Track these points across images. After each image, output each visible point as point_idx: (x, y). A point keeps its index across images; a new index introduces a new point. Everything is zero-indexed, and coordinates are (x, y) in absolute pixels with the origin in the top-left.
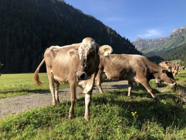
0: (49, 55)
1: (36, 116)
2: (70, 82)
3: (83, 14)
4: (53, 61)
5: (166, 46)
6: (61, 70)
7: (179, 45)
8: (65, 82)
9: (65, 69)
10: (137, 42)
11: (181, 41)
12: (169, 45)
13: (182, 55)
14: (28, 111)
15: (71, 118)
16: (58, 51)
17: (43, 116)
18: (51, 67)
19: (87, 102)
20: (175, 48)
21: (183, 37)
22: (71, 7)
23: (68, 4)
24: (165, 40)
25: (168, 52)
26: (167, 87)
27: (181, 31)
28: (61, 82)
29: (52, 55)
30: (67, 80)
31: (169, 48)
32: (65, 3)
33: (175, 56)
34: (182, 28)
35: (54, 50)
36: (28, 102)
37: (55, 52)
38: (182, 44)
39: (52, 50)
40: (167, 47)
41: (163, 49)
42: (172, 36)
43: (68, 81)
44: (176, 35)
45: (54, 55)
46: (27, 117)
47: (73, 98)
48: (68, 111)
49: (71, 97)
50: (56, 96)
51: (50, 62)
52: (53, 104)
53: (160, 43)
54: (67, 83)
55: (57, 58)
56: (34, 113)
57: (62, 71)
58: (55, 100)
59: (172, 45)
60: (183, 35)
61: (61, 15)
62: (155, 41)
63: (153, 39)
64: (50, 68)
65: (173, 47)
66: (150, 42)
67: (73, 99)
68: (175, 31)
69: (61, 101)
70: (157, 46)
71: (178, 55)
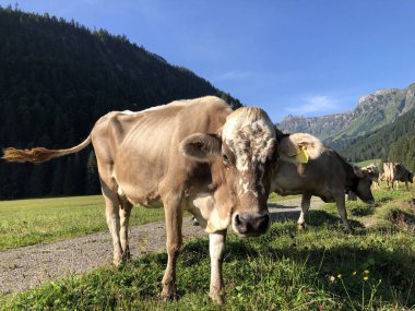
0: (106, 133)
1: (71, 298)
2: (164, 199)
3: (169, 66)
4: (120, 147)
5: (349, 129)
6: (141, 166)
7: (374, 129)
8: (150, 202)
9: (153, 164)
10: (286, 123)
11: (378, 120)
12: (355, 129)
13: (383, 150)
14: (45, 283)
15: (171, 298)
16: (131, 121)
17: (91, 297)
18: (112, 163)
19: (215, 250)
20: (368, 136)
21: (382, 112)
22: (142, 51)
23: (135, 45)
24: (345, 117)
25: (352, 144)
26: (376, 215)
27: (376, 99)
28: (140, 202)
29: (114, 130)
30: (157, 193)
31: (355, 134)
32: (128, 42)
33: (369, 152)
34: (378, 93)
35: (121, 118)
36: (45, 262)
37: (124, 125)
38: (380, 126)
39: (115, 120)
40: (350, 133)
41: (343, 137)
42: (359, 110)
43: (159, 197)
44: (366, 107)
45: (122, 132)
46: (44, 301)
47: (172, 242)
48: (160, 279)
49: (168, 240)
50: (123, 241)
51: (109, 151)
52: (117, 262)
53: (335, 124)
54: (154, 202)
55: (128, 138)
56: (64, 289)
57: (145, 171)
58: (122, 251)
59: (360, 130)
60: (382, 107)
61: (120, 67)
62: (324, 120)
63: (320, 116)
64: (109, 166)
65: (363, 133)
66: (313, 122)
67: (175, 246)
68: (363, 99)
69: (136, 255)
70: (328, 132)
71: (374, 149)
